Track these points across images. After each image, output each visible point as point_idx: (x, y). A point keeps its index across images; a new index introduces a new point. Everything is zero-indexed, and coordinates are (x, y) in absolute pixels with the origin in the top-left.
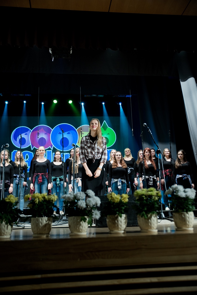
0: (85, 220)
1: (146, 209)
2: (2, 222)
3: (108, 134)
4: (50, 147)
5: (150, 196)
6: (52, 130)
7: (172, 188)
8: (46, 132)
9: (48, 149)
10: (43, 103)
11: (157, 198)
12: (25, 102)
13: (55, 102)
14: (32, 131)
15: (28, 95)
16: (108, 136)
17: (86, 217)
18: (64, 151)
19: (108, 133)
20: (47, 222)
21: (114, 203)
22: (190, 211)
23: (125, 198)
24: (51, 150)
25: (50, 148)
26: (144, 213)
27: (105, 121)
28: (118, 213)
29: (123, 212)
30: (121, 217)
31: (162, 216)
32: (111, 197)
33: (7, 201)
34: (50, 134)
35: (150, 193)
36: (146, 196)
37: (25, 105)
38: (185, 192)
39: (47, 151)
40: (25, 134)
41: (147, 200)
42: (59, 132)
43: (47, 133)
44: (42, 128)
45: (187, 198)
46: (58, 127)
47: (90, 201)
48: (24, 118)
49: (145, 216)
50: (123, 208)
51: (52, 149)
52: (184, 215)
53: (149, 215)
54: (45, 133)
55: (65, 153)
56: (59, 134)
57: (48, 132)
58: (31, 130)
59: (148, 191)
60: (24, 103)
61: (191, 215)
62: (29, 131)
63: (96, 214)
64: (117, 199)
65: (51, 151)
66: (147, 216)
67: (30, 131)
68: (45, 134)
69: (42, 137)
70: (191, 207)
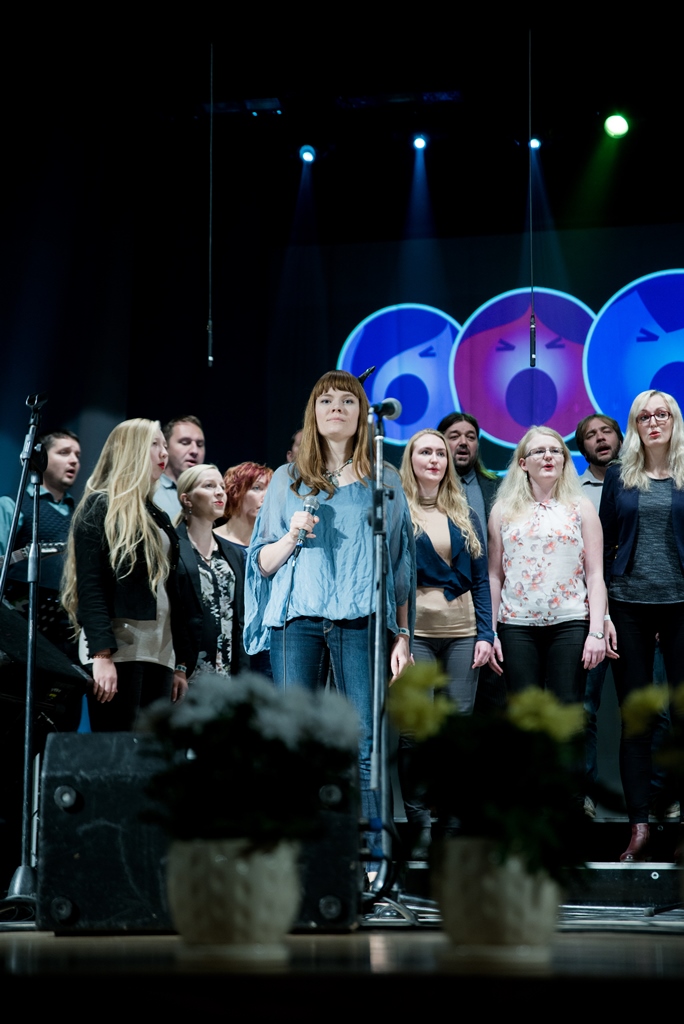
2: (503, 861)
6: (596, 318)
8: (553, 337)
10: (535, 144)
12: (420, 143)
13: (617, 125)
14: (462, 330)
15: (444, 97)
33: (529, 724)
34: (583, 343)
37: (420, 161)
40: (424, 354)
42: (643, 331)
43: (564, 341)
44: (530, 311)
46: (636, 294)
48: (419, 251)
54: (547, 341)
56: (640, 340)
57: (566, 331)
58: (462, 323)
60: (413, 150)
62: (447, 331)
67: (455, 332)
68: (549, 346)
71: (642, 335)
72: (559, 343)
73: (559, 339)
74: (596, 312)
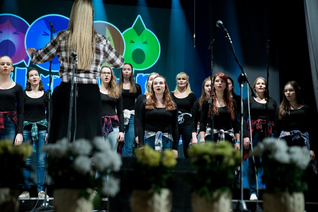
0: (87, 196)
1: (209, 181)
3: (144, 43)
4: (23, 61)
5: (220, 158)
6: (30, 26)
7: (265, 145)
8: (16, 30)
9: (18, 66)
11: (232, 162)
16: (144, 48)
17: (89, 190)
18: (52, 71)
19: (144, 41)
20: (9, 199)
21: (147, 166)
22: (298, 191)
23: (169, 158)
24: (25, 66)
25: (23, 63)
26: (205, 189)
27: (139, 16)
28: (153, 186)
29: (164, 183)
30: (159, 193)
31: (242, 207)
32: (143, 154)
34: (25, 33)
35: (219, 151)
36: (211, 156)
38: (289, 152)
39: (17, 69)
41: (212, 164)
42: (45, 32)
43: (19, 32)
44: (8, 21)
45: (292, 166)
46: (43, 20)
47: (99, 159)
49: (208, 195)
50: (165, 177)
51: (28, 66)
52: (285, 199)
53: (215, 194)
54: (14, 32)
55: (53, 76)
56: (43, 35)
57: (21, 29)
59: (216, 147)
61: (299, 199)
63: (110, 185)
64: (155, 158)
65: (26, 69)
66: (212, 195)
68: (14, 33)
69: (6, 39)
70: (299, 183)
71: (44, 34)
72: (17, 33)
73: (17, 32)
74: (30, 24)
